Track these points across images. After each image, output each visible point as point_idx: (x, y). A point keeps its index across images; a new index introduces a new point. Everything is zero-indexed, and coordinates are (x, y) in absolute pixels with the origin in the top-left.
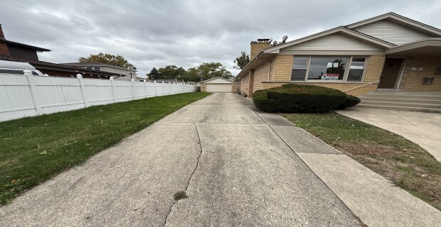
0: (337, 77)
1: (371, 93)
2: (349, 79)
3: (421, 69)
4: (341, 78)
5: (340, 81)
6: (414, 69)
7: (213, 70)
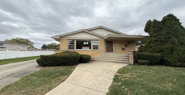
0: (89, 48)
1: (103, 55)
2: (94, 49)
3: (119, 45)
4: (90, 48)
5: (90, 50)
6: (117, 45)
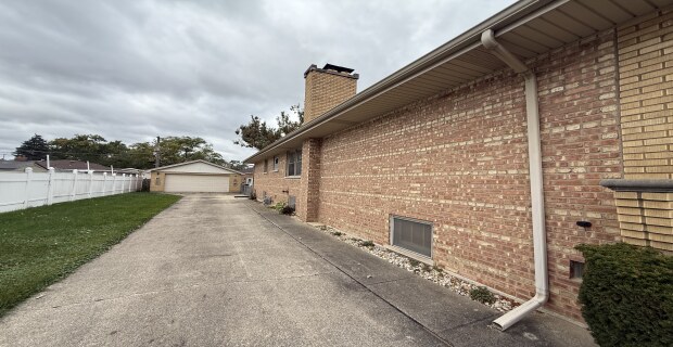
7: (187, 150)
